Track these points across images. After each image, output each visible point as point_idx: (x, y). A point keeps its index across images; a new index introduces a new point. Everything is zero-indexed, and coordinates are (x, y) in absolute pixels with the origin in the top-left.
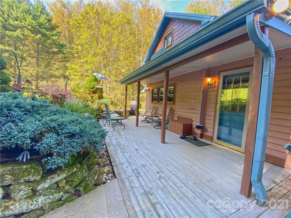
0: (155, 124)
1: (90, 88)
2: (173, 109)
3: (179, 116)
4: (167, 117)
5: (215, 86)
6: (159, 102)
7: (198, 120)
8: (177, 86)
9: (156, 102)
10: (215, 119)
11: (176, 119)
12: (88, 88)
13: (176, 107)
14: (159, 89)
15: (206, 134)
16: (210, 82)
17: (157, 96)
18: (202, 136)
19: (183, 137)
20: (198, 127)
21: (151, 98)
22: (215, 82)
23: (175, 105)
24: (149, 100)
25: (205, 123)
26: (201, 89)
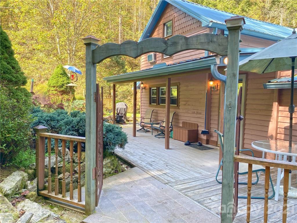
0: (155, 133)
1: (57, 87)
2: (178, 114)
3: (184, 122)
4: (170, 124)
5: (218, 89)
6: (159, 104)
7: (203, 125)
8: (181, 86)
9: (156, 104)
10: (218, 123)
11: (181, 125)
12: (54, 87)
13: (181, 111)
14: (159, 88)
15: (211, 139)
16: (212, 85)
17: (156, 96)
18: (208, 142)
19: (188, 143)
20: (203, 133)
21: (148, 99)
22: (217, 86)
23: (179, 109)
24: (145, 102)
25: (210, 127)
26: (205, 92)
